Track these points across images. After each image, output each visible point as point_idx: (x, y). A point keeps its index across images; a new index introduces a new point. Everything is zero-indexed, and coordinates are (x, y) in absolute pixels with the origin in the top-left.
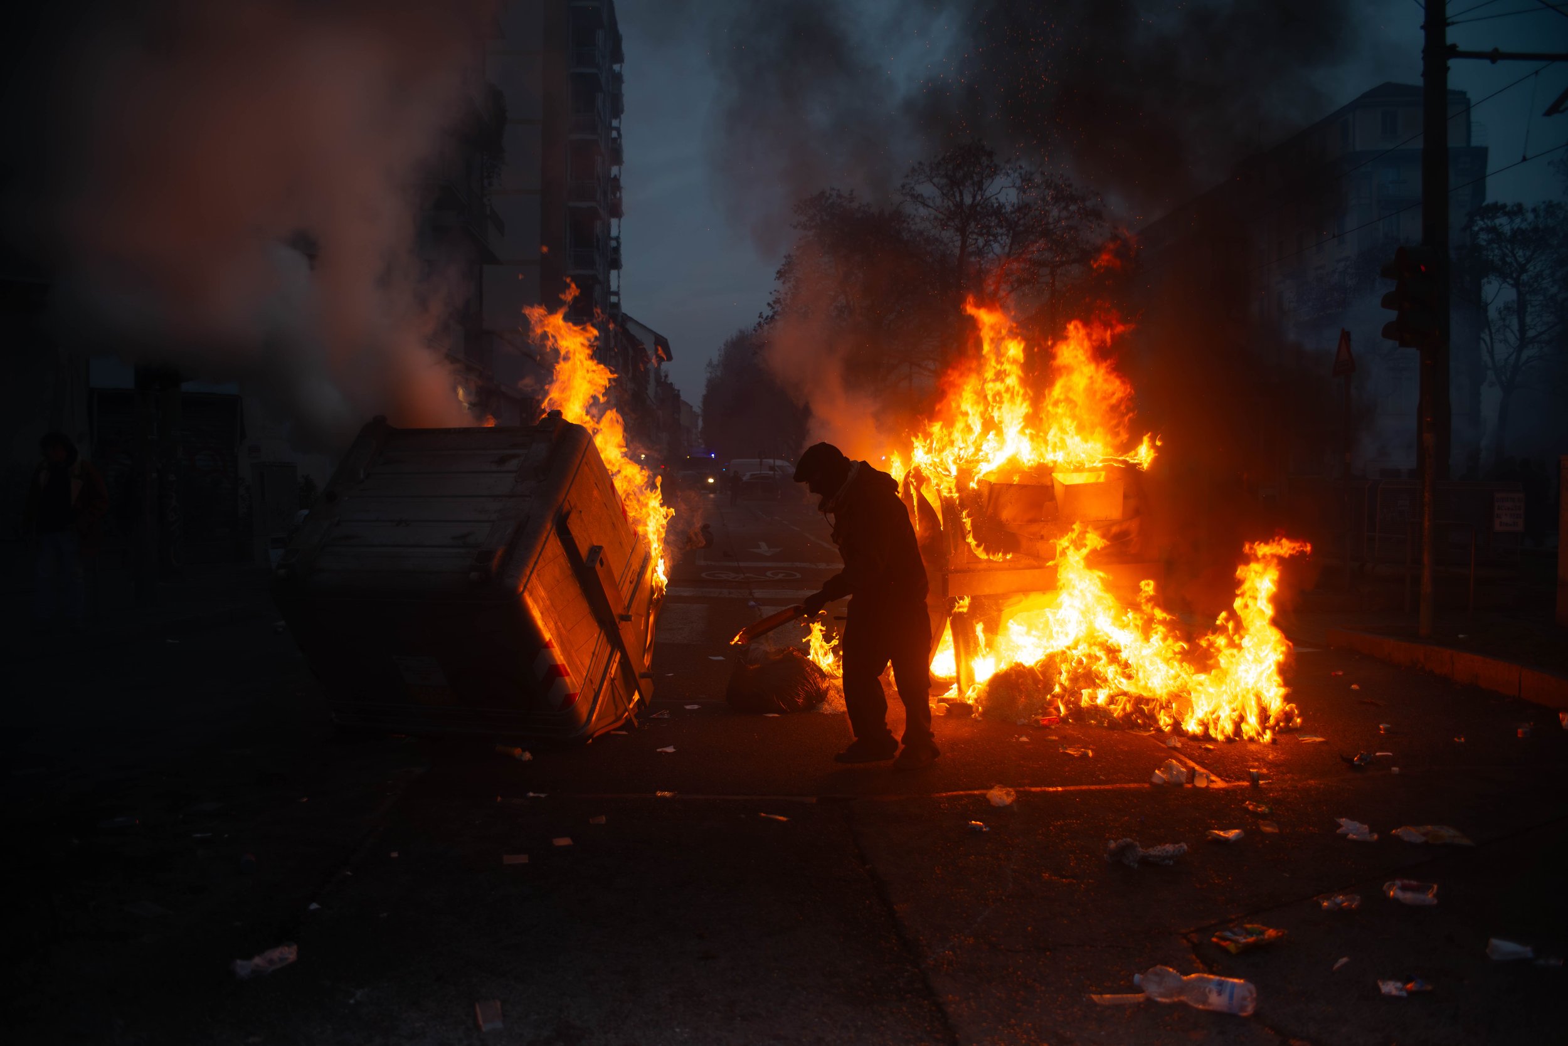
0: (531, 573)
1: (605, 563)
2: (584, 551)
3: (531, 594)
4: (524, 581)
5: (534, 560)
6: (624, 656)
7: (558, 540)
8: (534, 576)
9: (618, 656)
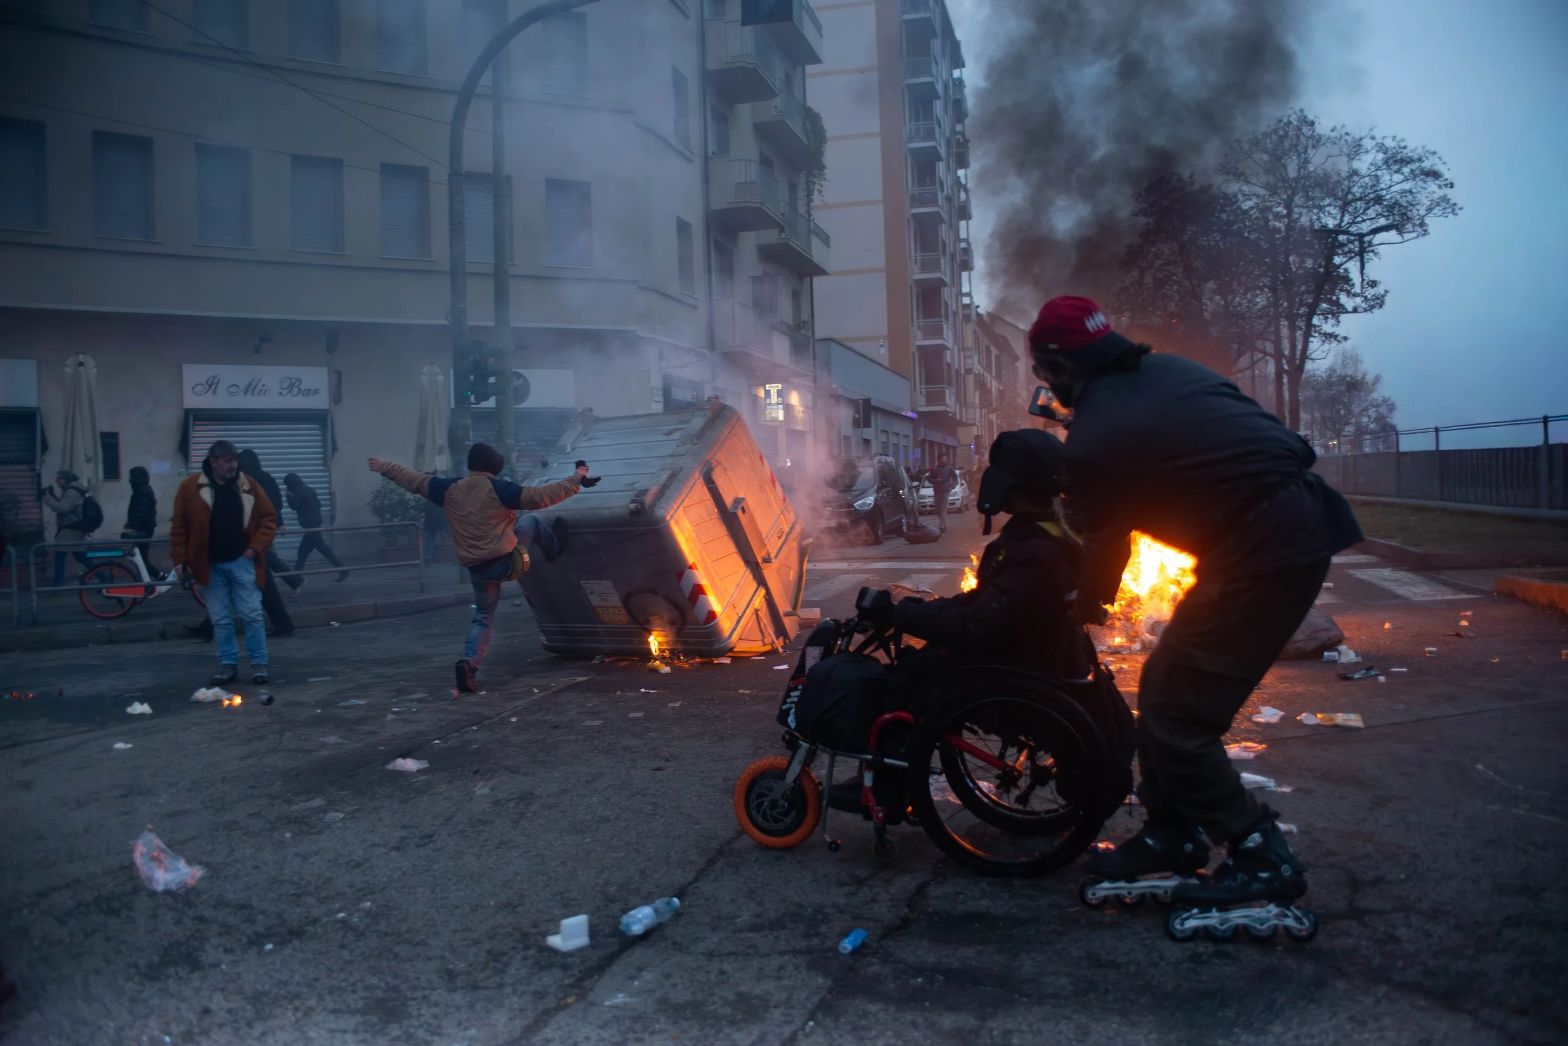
0: (678, 507)
1: (747, 511)
2: (729, 501)
3: (677, 523)
4: (672, 513)
5: (682, 499)
6: (768, 594)
7: (706, 488)
8: (681, 509)
9: (762, 592)
